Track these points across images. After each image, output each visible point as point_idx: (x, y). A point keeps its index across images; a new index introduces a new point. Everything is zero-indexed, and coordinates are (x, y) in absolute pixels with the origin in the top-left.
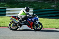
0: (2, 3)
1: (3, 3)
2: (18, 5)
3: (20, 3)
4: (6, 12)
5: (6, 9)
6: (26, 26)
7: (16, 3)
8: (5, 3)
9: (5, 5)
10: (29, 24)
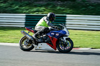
0: (58, 8)
1: (61, 7)
2: (86, 10)
3: (90, 7)
4: (65, 22)
5: (65, 16)
6: (46, 44)
7: (83, 7)
8: (64, 7)
9: (63, 10)
10: (51, 41)
